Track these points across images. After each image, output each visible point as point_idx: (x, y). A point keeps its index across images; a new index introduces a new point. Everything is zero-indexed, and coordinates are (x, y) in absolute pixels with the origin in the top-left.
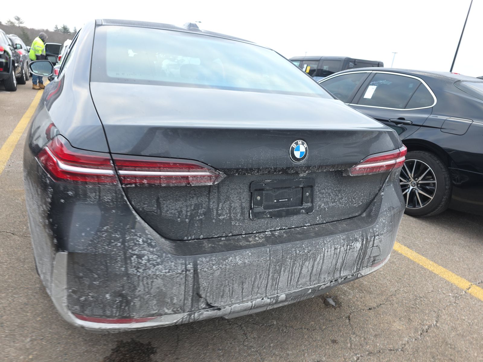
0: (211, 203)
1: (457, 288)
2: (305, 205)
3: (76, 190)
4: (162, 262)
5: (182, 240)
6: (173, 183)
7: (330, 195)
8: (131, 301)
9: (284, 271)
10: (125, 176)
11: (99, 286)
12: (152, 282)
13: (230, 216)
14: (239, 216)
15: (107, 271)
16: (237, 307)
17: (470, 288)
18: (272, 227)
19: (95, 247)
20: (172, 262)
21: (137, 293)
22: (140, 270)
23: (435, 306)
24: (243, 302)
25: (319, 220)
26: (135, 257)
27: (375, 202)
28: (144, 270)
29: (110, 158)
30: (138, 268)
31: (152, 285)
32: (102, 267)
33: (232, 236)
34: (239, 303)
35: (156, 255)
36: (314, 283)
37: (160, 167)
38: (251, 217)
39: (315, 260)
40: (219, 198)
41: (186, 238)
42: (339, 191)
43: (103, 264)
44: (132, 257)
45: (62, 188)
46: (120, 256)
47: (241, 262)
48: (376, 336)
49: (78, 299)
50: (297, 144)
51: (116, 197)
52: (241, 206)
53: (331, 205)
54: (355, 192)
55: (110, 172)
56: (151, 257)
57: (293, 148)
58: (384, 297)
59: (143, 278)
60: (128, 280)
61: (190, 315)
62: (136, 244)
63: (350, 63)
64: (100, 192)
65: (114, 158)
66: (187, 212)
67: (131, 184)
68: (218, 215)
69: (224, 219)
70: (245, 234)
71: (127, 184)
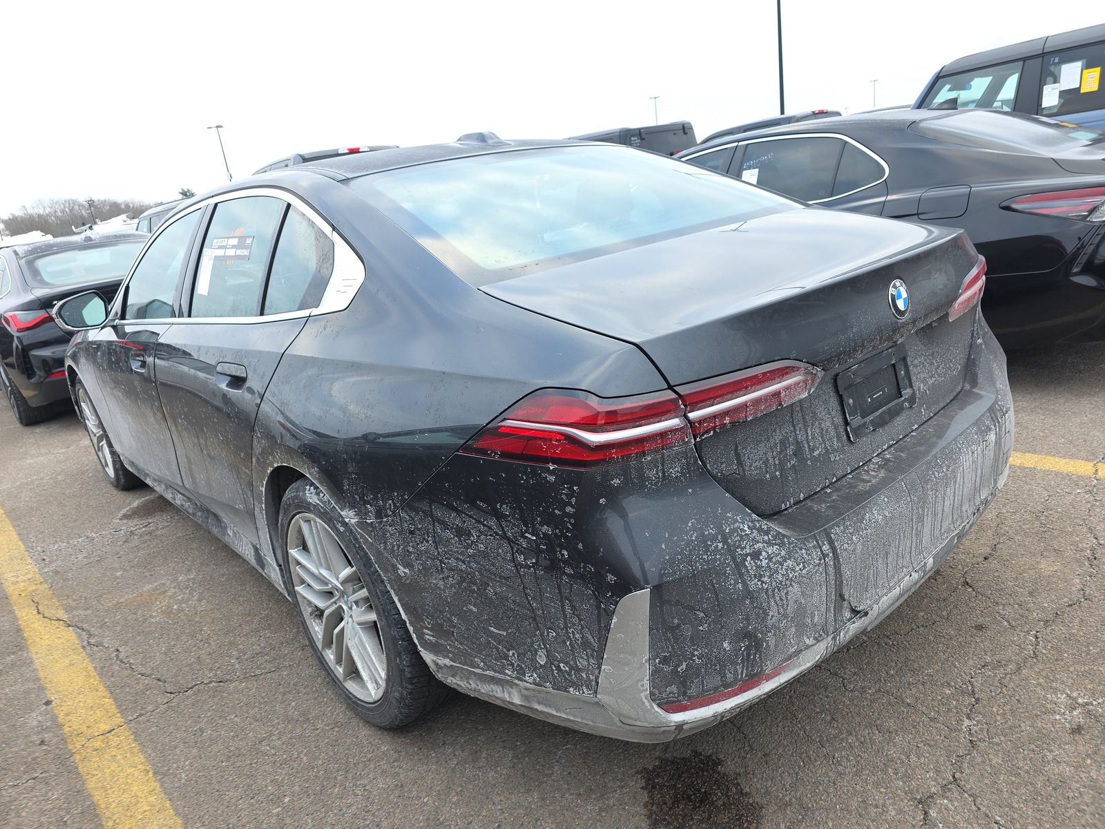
0: (798, 432)
1: (1080, 478)
2: (905, 394)
3: (625, 473)
4: (789, 553)
5: (780, 512)
6: (761, 411)
7: (924, 366)
8: (762, 640)
9: (927, 515)
10: (702, 421)
11: (709, 632)
12: (787, 594)
13: (826, 448)
14: (835, 443)
15: (717, 599)
16: (885, 601)
17: (1097, 471)
18: (878, 447)
19: (690, 563)
20: (801, 549)
21: (770, 622)
22: (765, 579)
23: (1073, 516)
24: (890, 590)
25: (925, 415)
26: (749, 558)
27: (974, 359)
28: (769, 577)
29: (674, 396)
30: (761, 576)
31: (787, 598)
32: (709, 594)
33: (837, 480)
34: (886, 594)
35: (776, 545)
36: (958, 523)
37: (746, 388)
38: (852, 439)
39: (955, 482)
40: (805, 422)
41: (783, 507)
42: (932, 355)
43: (709, 589)
44: (746, 560)
45: (599, 478)
46: (728, 565)
47: (881, 517)
48: (1031, 594)
49: (675, 672)
50: (895, 287)
51: (688, 464)
52: (833, 423)
53: (931, 382)
54: (949, 349)
55: (674, 422)
56: (770, 552)
57: (893, 296)
58: (990, 533)
59: (773, 591)
60: (752, 602)
61: (834, 638)
62: (741, 536)
63: (632, 139)
64: (663, 465)
65: (682, 392)
66: (774, 458)
67: (707, 432)
68: (812, 450)
69: (819, 455)
70: (852, 472)
71: (703, 435)
